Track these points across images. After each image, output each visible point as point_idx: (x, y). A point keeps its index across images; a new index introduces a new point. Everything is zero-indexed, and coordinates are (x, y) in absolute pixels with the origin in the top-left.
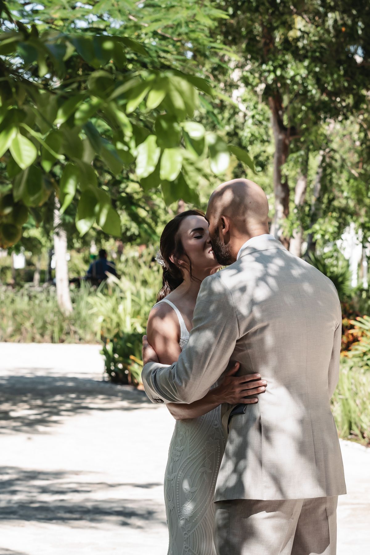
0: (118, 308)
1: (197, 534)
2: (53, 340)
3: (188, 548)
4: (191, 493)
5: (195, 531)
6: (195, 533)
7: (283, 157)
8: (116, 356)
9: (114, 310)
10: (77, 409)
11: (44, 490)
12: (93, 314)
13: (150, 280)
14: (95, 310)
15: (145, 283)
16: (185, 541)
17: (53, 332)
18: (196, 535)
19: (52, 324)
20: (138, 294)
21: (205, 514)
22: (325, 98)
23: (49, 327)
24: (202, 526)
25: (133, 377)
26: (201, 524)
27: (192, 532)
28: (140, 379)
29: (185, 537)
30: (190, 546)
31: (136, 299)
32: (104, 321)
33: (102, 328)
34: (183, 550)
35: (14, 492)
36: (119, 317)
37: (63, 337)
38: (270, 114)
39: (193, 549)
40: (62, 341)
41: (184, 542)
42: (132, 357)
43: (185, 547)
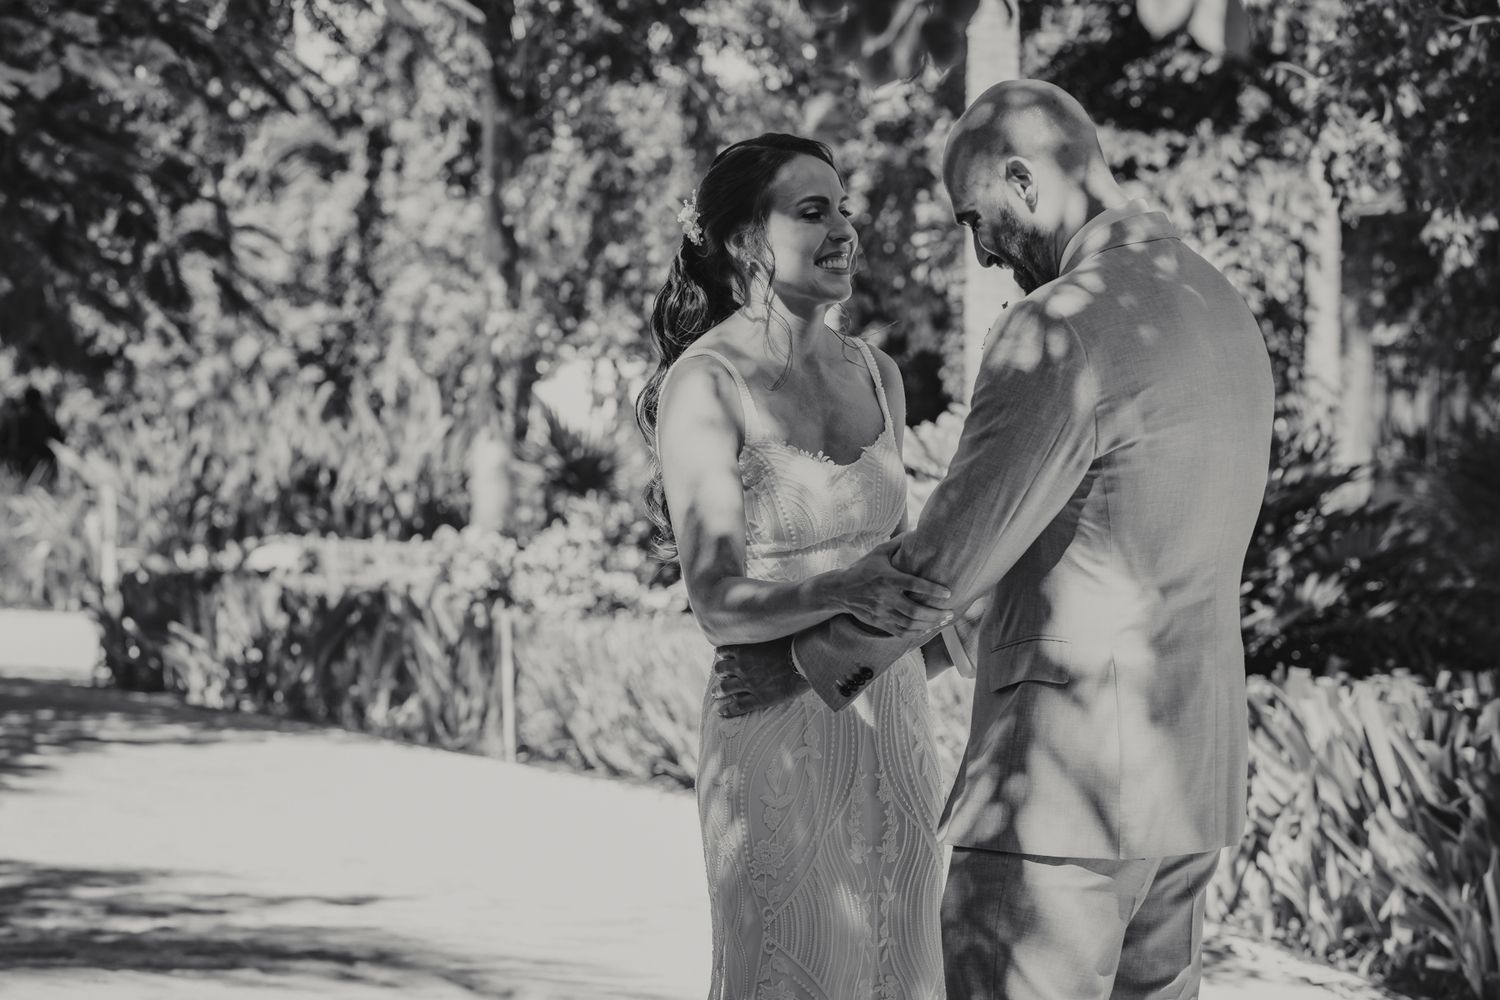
0: (83, 525)
1: (796, 910)
3: (773, 946)
4: (779, 810)
5: (791, 903)
6: (793, 908)
7: (507, 166)
8: (129, 624)
9: (76, 531)
10: (73, 741)
11: (113, 909)
12: (22, 540)
13: (157, 460)
14: (27, 528)
15: (143, 465)
16: (767, 929)
18: (793, 912)
20: (128, 493)
21: (815, 860)
22: (614, 27)
24: (809, 891)
25: (174, 675)
26: (807, 886)
27: (784, 906)
29: (766, 919)
30: (779, 941)
31: (127, 504)
32: (52, 555)
33: (46, 573)
34: (761, 953)
35: (40, 913)
36: (87, 546)
38: (484, 60)
39: (789, 949)
41: (765, 933)
42: (174, 627)
43: (768, 945)
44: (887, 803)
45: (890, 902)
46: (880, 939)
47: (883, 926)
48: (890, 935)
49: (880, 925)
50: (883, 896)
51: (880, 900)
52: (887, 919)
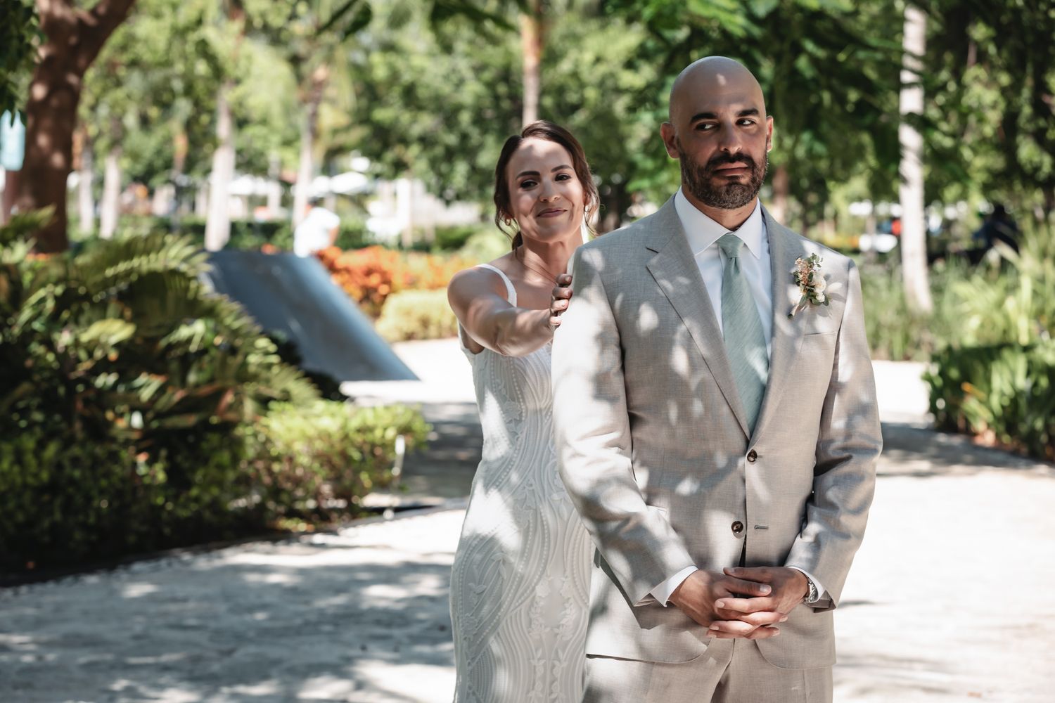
0: (1005, 303)
2: (892, 357)
3: (471, 688)
4: (477, 594)
9: (1000, 305)
12: (962, 314)
14: (966, 307)
16: (469, 676)
17: (891, 343)
19: (892, 328)
20: (1044, 280)
23: (885, 334)
25: (967, 422)
27: (476, 661)
28: (980, 426)
29: (468, 668)
30: (474, 685)
31: (1040, 288)
34: (466, 692)
36: (1007, 319)
37: (910, 351)
39: (478, 691)
40: (907, 358)
42: (966, 386)
43: (469, 686)
44: (569, 599)
45: (563, 668)
46: (551, 693)
47: (555, 684)
48: (561, 691)
49: (552, 682)
50: (557, 663)
51: (553, 666)
52: (559, 680)
